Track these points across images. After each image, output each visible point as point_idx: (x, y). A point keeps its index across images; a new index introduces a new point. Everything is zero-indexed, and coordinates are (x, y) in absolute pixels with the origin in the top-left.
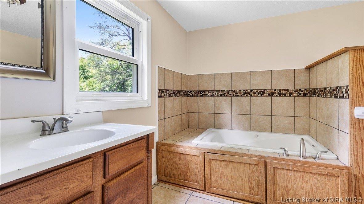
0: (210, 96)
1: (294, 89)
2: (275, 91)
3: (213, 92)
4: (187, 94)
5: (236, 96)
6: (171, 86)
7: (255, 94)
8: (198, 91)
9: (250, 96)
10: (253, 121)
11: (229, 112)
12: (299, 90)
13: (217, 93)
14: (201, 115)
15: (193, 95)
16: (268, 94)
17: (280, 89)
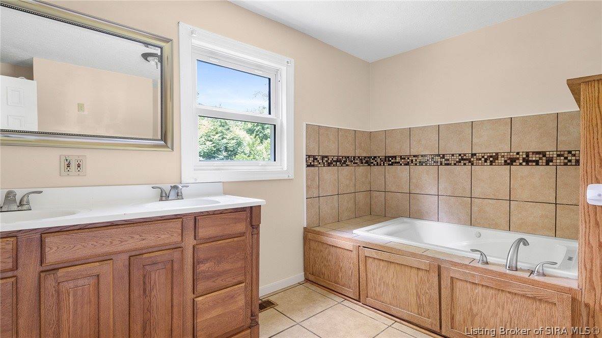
0: (403, 164)
1: (557, 151)
2: (518, 156)
3: (408, 158)
4: (368, 161)
5: (446, 164)
6: (332, 151)
7: (480, 162)
8: (385, 157)
9: (470, 164)
10: (475, 209)
11: (434, 191)
12: (566, 153)
13: (414, 160)
14: (389, 195)
15: (377, 163)
16: (503, 161)
17: (527, 152)
